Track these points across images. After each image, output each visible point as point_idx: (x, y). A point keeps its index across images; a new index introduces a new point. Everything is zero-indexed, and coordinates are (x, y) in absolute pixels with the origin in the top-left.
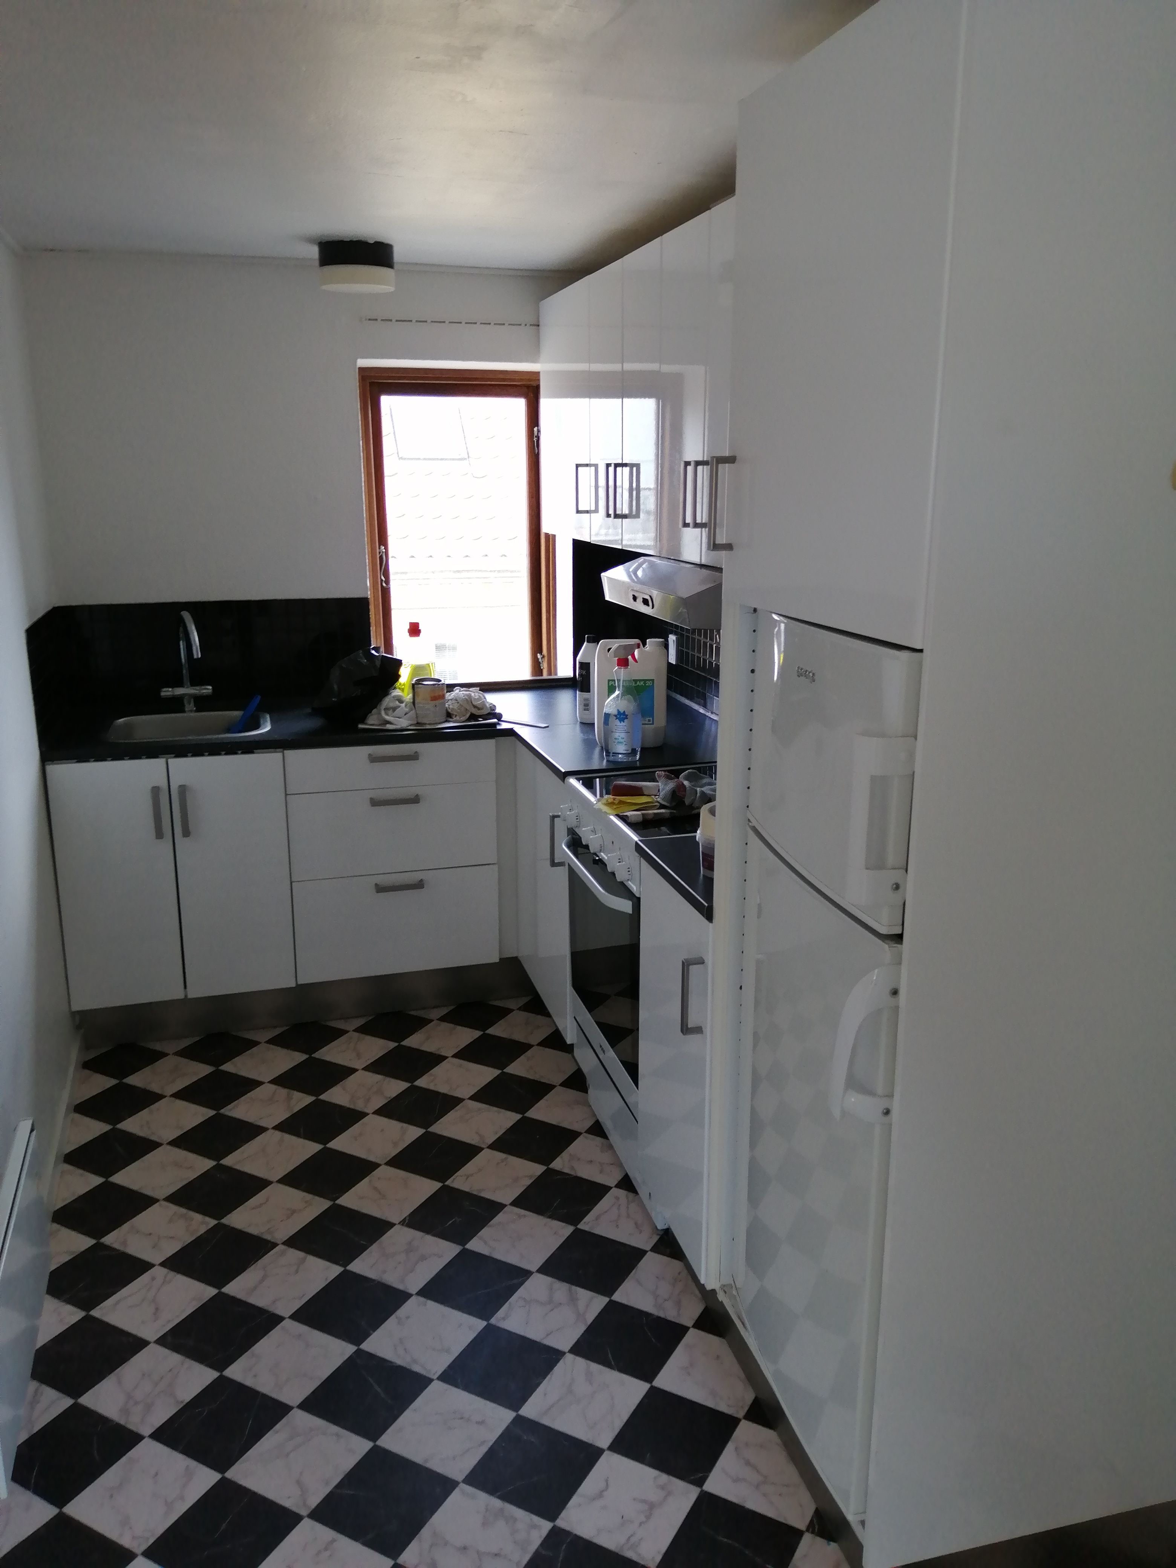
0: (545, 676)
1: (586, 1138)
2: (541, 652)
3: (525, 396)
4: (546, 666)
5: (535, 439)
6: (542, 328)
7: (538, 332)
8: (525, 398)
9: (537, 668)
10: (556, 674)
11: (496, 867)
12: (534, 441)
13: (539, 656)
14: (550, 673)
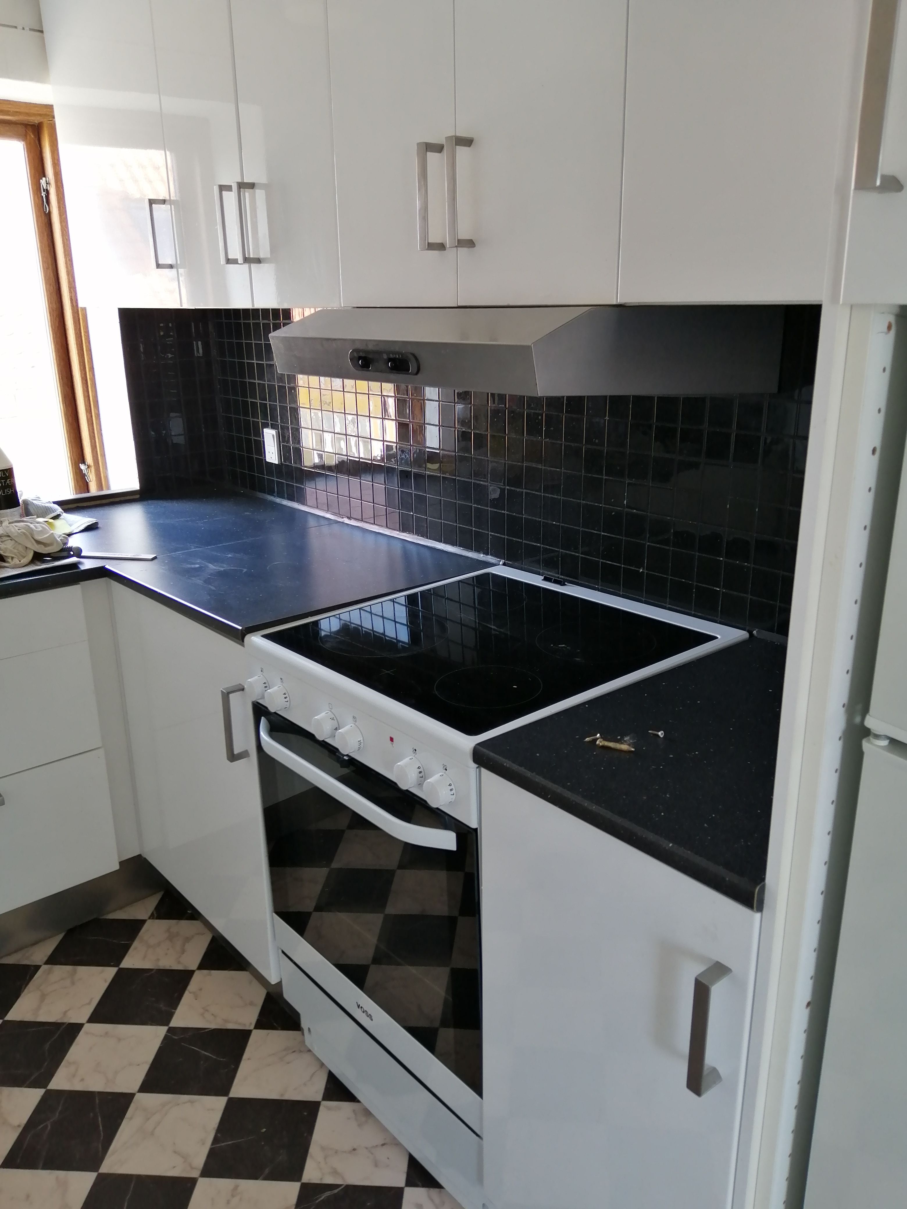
0: (94, 491)
1: (329, 1109)
2: (83, 461)
3: (22, 137)
4: (94, 478)
5: (43, 194)
6: (46, 34)
7: (43, 40)
8: (23, 141)
9: (81, 482)
10: (108, 488)
11: (101, 752)
12: (43, 197)
13: (82, 467)
14: (100, 487)
